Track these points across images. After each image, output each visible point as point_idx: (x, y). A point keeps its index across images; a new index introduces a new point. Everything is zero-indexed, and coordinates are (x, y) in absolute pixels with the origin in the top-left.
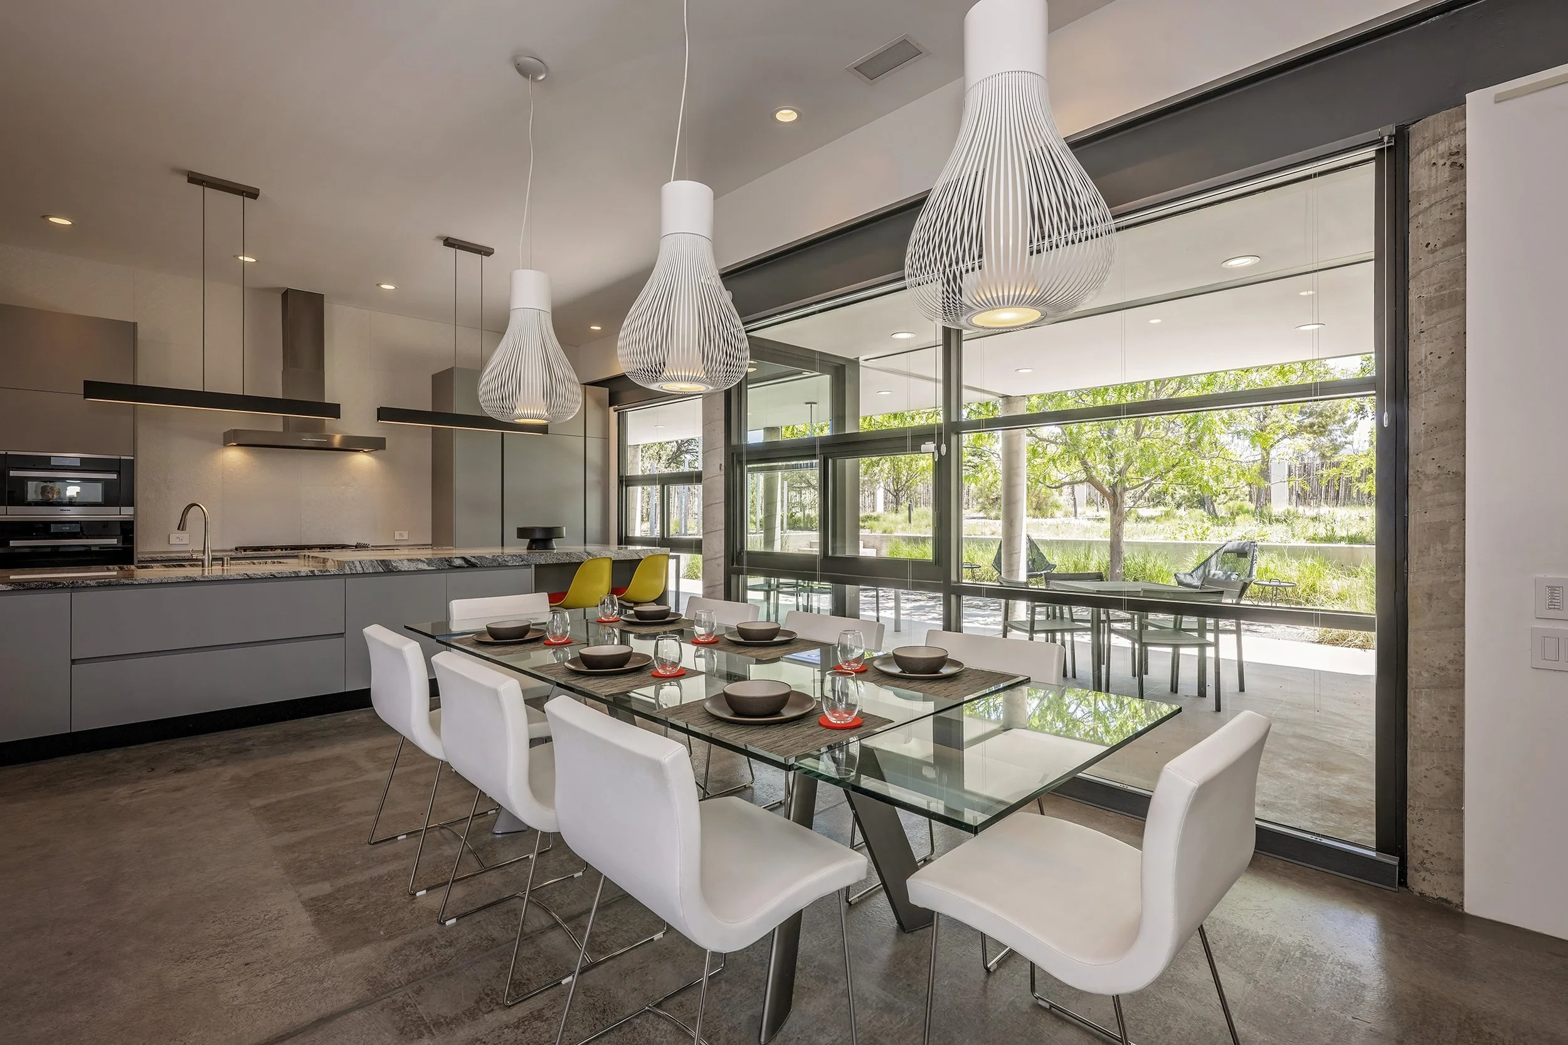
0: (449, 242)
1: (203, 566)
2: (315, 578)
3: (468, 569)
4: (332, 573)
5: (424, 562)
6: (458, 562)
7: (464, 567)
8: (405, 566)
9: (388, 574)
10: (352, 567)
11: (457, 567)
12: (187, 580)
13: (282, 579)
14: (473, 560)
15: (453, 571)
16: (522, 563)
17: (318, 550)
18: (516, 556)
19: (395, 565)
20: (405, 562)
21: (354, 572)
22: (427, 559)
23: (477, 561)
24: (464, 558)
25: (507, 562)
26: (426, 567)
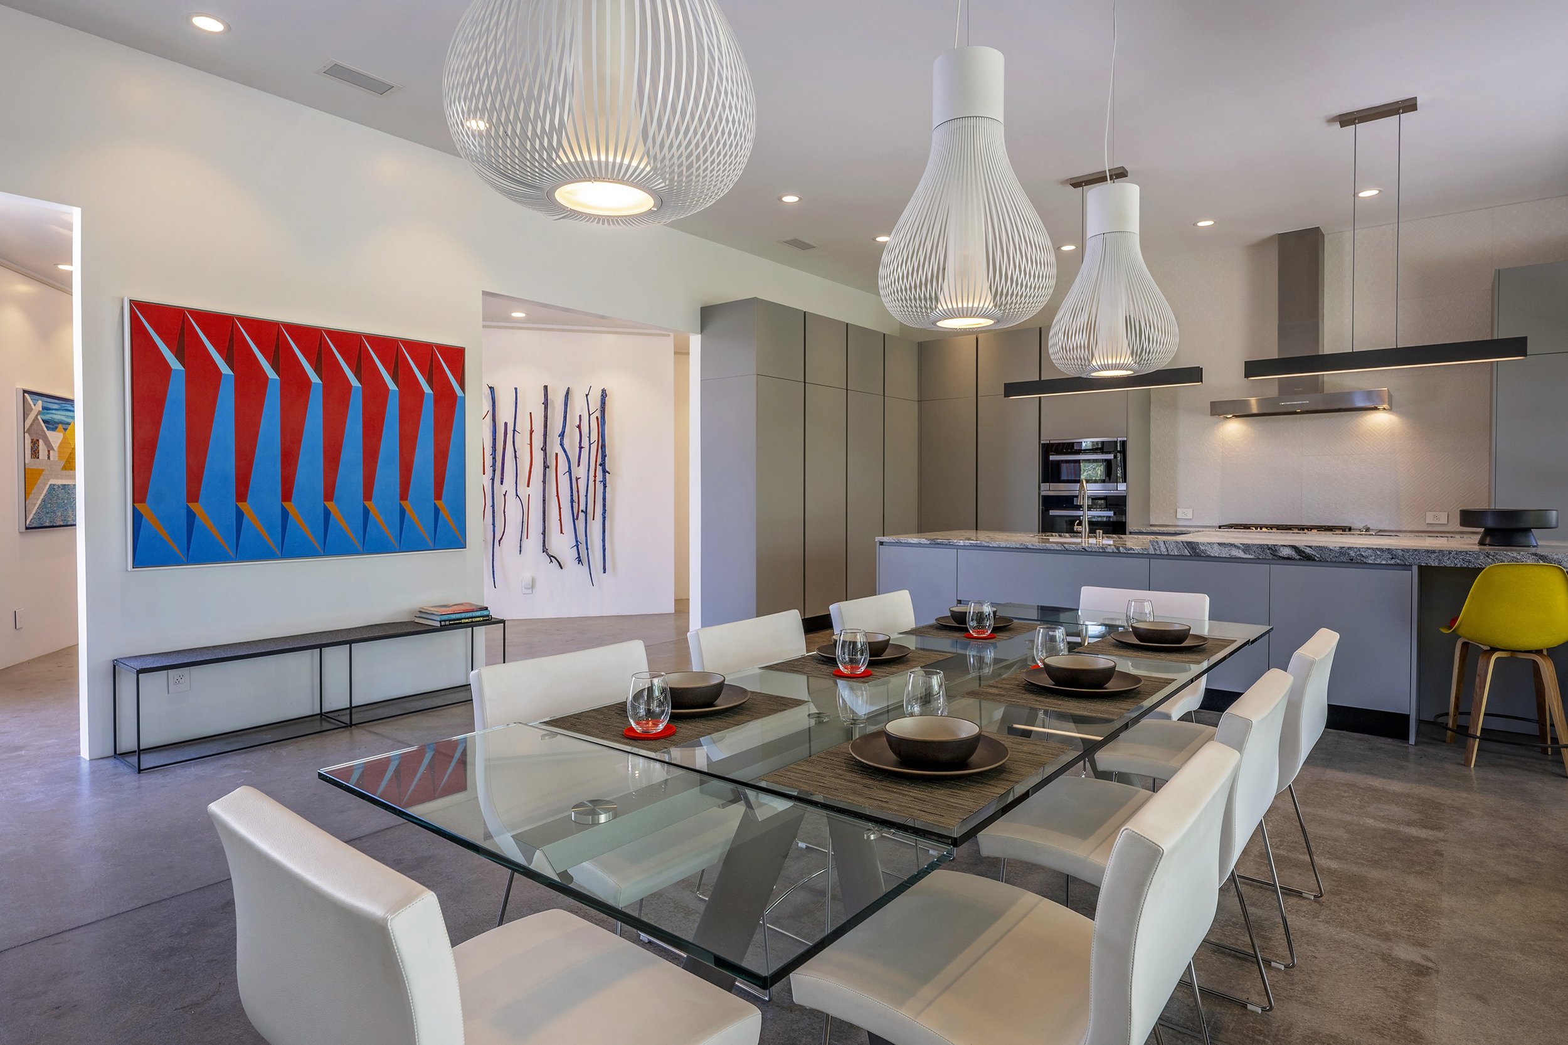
0: (1346, 120)
1: (1082, 538)
2: (1120, 555)
3: (1299, 562)
4: (1136, 552)
5: (1238, 548)
6: (1286, 552)
7: (1294, 559)
8: (1215, 552)
9: (1194, 558)
10: (1156, 547)
11: (1284, 558)
12: (1022, 547)
13: (1092, 553)
14: (1308, 551)
15: (1279, 562)
16: (1393, 562)
17: (1297, 531)
18: (1381, 550)
19: (1202, 548)
20: (1216, 547)
21: (1158, 552)
22: (1243, 544)
23: (1314, 553)
24: (1294, 547)
25: (1366, 557)
26: (1241, 554)
